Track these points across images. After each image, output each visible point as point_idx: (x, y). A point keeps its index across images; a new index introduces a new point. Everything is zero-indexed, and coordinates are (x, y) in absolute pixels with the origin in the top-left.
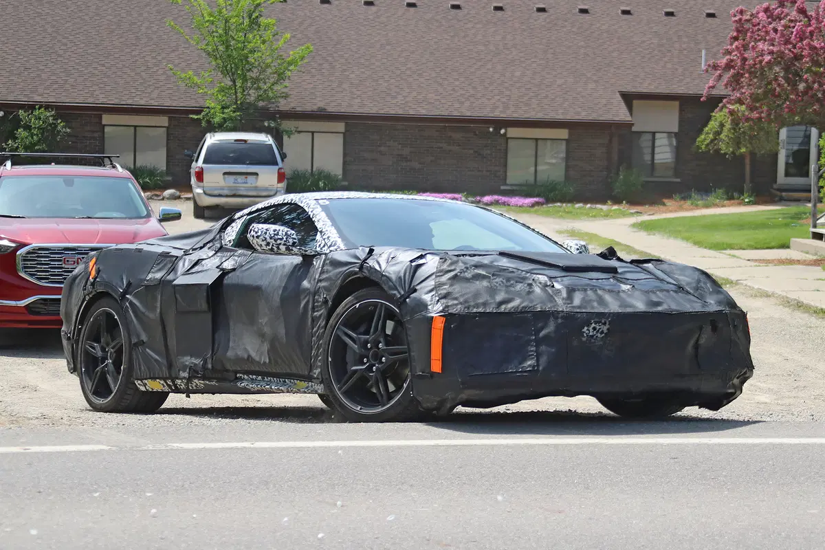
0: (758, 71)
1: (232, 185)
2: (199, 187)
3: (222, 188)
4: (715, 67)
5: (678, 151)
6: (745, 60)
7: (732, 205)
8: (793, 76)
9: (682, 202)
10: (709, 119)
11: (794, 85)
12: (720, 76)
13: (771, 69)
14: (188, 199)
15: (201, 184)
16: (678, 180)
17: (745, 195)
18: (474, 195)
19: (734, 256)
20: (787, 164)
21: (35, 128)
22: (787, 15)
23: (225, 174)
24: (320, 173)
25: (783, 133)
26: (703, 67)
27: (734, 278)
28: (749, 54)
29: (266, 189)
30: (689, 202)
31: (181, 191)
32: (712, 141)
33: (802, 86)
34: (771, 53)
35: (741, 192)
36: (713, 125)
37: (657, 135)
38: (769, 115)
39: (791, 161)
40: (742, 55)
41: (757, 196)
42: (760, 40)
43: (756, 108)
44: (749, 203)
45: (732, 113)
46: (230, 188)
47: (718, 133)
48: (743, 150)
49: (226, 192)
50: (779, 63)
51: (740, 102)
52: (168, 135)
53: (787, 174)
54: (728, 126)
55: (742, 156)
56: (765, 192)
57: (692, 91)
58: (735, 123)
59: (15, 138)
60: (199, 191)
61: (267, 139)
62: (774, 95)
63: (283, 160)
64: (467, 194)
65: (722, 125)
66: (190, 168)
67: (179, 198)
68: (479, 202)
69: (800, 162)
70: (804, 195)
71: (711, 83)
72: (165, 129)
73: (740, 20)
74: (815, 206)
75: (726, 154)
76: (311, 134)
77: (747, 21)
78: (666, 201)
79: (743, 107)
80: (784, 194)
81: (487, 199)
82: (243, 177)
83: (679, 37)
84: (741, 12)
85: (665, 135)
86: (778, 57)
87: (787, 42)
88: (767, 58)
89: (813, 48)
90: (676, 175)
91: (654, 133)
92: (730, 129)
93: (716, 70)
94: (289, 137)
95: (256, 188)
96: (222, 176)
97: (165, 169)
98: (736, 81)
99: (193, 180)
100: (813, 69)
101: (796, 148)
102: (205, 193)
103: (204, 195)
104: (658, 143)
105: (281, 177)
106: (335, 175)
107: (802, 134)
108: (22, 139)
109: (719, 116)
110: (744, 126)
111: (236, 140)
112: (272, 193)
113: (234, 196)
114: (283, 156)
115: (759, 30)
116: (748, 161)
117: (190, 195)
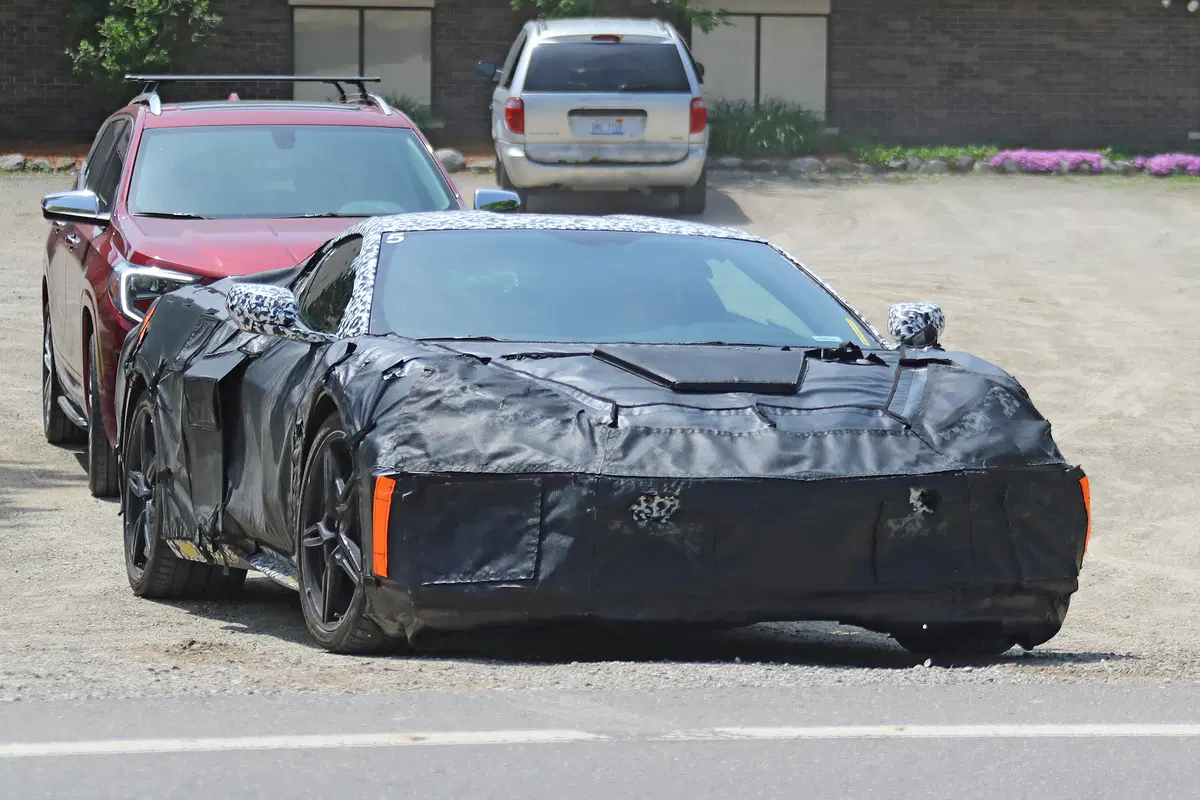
1: (589, 137)
2: (515, 144)
3: (567, 148)
14: (483, 170)
15: (519, 137)
18: (1131, 153)
21: (142, 14)
23: (573, 113)
24: (777, 108)
29: (664, 147)
31: (466, 153)
46: (582, 145)
49: (574, 154)
52: (435, 26)
59: (96, 39)
60: (516, 152)
61: (664, 34)
63: (700, 81)
64: (1114, 152)
66: (490, 100)
67: (463, 168)
68: (1141, 169)
72: (427, 15)
76: (752, 20)
81: (1159, 161)
82: (613, 119)
94: (705, 29)
95: (642, 145)
96: (565, 117)
97: (427, 102)
99: (500, 128)
102: (528, 157)
103: (527, 164)
105: (698, 119)
106: (808, 111)
108: (114, 41)
111: (596, 37)
112: (678, 155)
113: (594, 163)
114: (699, 71)
117: (490, 162)
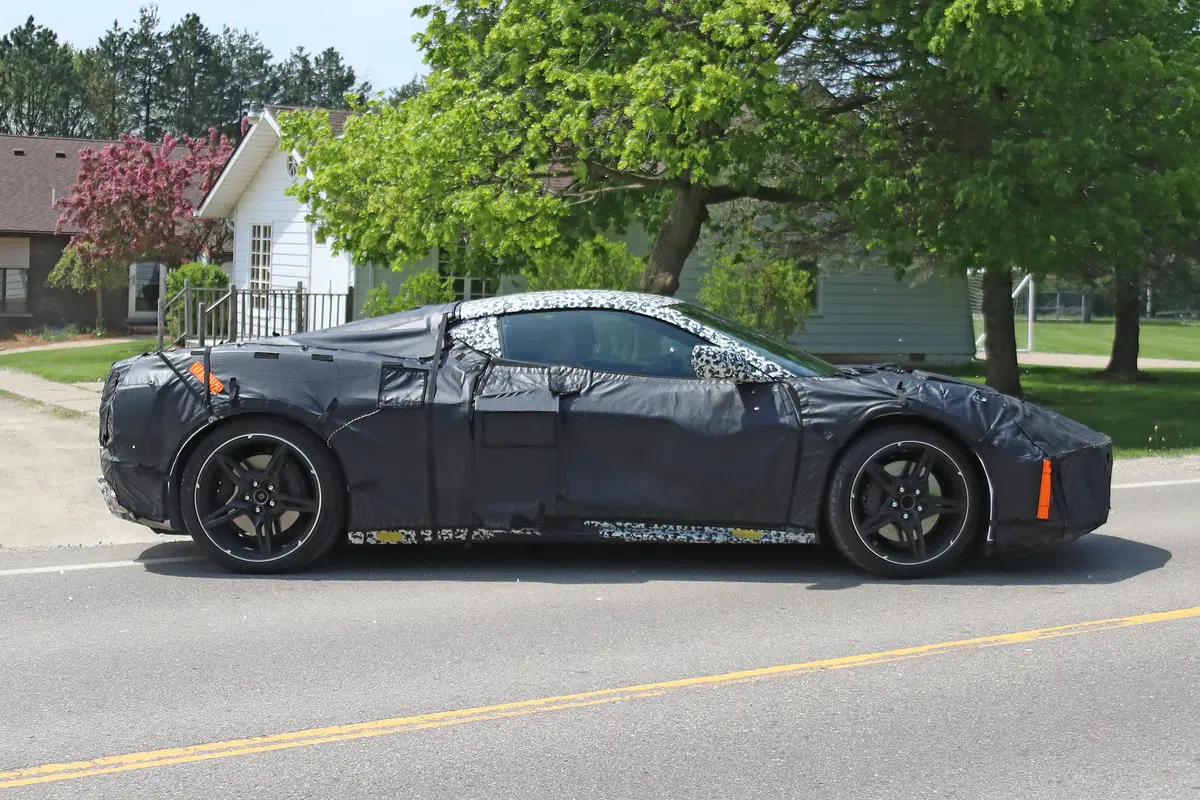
0: (106, 210)
4: (65, 204)
5: (30, 286)
6: (94, 198)
7: (84, 339)
8: (140, 214)
9: (35, 337)
10: (60, 255)
11: (141, 223)
12: (70, 213)
13: (119, 208)
16: (31, 315)
17: (97, 329)
19: (84, 388)
20: (138, 299)
22: (133, 157)
25: (133, 269)
26: (54, 203)
27: (81, 410)
28: (99, 193)
30: (41, 337)
32: (63, 277)
33: (148, 225)
34: (119, 192)
35: (93, 327)
36: (64, 261)
37: (8, 272)
38: (118, 251)
39: (142, 296)
40: (91, 194)
41: (108, 330)
42: (107, 180)
43: (104, 245)
44: (101, 337)
45: (81, 250)
47: (69, 270)
48: (94, 285)
50: (126, 202)
51: (88, 238)
53: (138, 308)
54: (79, 262)
55: (93, 293)
56: (117, 327)
57: (42, 229)
58: (87, 259)
62: (122, 232)
65: (73, 262)
69: (150, 296)
70: (152, 328)
71: (62, 217)
73: (88, 159)
74: (162, 337)
75: (77, 290)
77: (95, 160)
78: (18, 336)
79: (93, 245)
80: (135, 328)
83: (30, 176)
84: (90, 152)
85: (18, 271)
86: (126, 198)
87: (133, 182)
88: (115, 198)
89: (157, 188)
90: (28, 311)
91: (5, 270)
92: (80, 267)
93: (65, 207)
98: (84, 218)
100: (160, 208)
101: (146, 283)
104: (8, 279)
107: (152, 270)
109: (69, 252)
110: (94, 262)
115: (105, 170)
116: (99, 296)
